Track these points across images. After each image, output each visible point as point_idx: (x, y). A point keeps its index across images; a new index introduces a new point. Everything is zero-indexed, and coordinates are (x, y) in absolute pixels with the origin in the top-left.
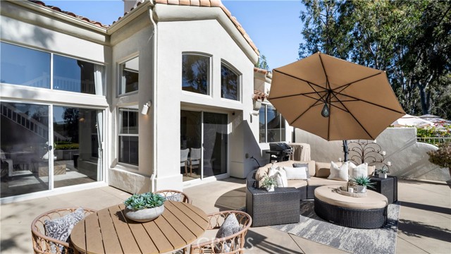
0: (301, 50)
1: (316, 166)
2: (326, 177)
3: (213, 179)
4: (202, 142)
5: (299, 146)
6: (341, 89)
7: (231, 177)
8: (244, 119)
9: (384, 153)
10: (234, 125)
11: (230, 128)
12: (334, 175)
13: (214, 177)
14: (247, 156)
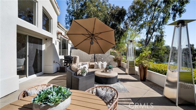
0: (66, 17)
1: (89, 64)
2: (93, 68)
3: (34, 76)
4: (28, 54)
5: (76, 57)
6: (97, 34)
7: (44, 74)
8: (53, 43)
9: (102, 59)
10: (46, 45)
11: (44, 47)
12: (96, 67)
13: (35, 75)
14: (54, 62)
